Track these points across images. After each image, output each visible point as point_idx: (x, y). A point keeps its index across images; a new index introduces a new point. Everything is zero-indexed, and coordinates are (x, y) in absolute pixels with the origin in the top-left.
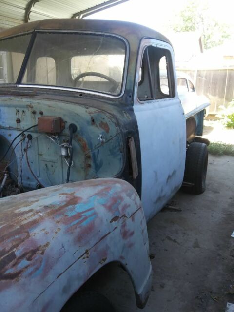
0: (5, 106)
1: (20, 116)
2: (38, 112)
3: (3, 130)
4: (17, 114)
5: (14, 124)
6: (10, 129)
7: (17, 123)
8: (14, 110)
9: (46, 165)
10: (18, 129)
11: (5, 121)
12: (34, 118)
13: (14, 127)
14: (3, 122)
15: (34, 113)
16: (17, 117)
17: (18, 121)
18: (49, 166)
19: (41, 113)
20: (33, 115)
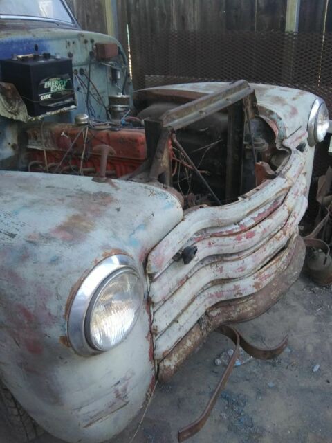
2: (89, 40)
8: (63, 43)
12: (86, 48)
15: (86, 42)
19: (92, 41)
20: (84, 45)
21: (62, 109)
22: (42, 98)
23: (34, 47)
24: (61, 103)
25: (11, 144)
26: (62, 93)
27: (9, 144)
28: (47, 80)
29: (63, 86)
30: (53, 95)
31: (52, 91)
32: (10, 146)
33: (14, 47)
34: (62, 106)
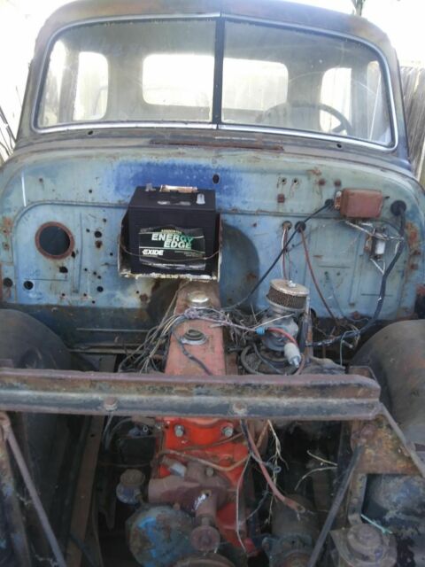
0: (256, 171)
1: (285, 190)
2: (331, 182)
3: (241, 217)
4: (281, 186)
5: (270, 204)
6: (258, 215)
7: (279, 202)
8: (275, 179)
9: (326, 273)
10: (277, 214)
11: (247, 200)
12: (320, 193)
13: (270, 209)
14: (245, 203)
15: (322, 183)
16: (279, 191)
17: (281, 199)
18: (332, 273)
19: (338, 184)
20: (317, 187)
21: (182, 276)
22: (145, 252)
23: (211, 178)
24: (182, 266)
25: (140, 293)
26: (186, 253)
27: (138, 292)
28: (159, 230)
29: (187, 245)
30: (167, 252)
31: (165, 246)
32: (138, 295)
33: (176, 173)
34: (185, 272)
